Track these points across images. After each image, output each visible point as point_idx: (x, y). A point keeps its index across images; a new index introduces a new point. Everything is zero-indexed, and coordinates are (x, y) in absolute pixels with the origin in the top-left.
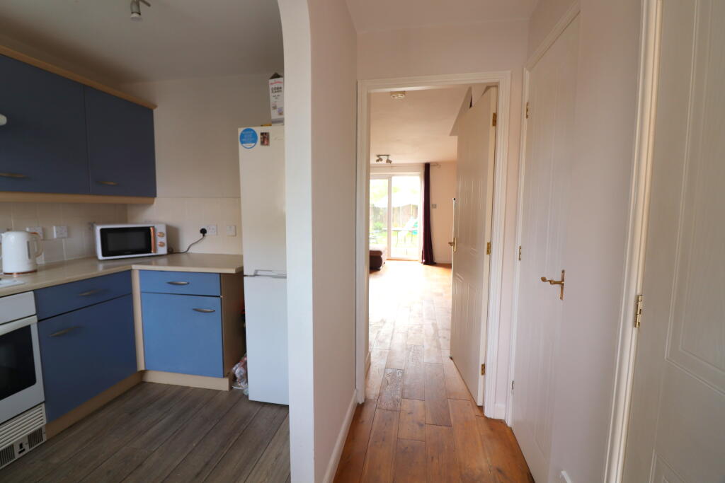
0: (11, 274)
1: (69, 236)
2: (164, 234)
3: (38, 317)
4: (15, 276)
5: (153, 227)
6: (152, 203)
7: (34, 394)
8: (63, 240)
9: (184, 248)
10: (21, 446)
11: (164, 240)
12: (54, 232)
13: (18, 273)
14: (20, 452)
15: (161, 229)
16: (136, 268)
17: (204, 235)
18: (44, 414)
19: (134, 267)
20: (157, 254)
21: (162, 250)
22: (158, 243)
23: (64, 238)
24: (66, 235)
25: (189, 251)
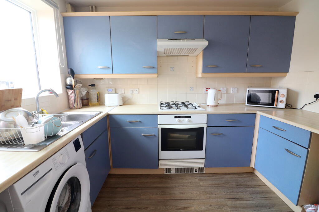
0: (209, 106)
1: (238, 92)
2: (284, 95)
3: (207, 125)
4: (210, 107)
5: (278, 91)
6: (285, 76)
7: (201, 154)
8: (235, 94)
9: (300, 106)
10: (196, 170)
11: (284, 99)
12: (231, 90)
13: (211, 106)
14: (195, 172)
15: (283, 92)
16: (259, 113)
17: (316, 100)
18: (204, 163)
19: (258, 112)
20: (277, 107)
21: (282, 105)
22: (279, 100)
23: (236, 93)
24: (236, 92)
25: (303, 109)
